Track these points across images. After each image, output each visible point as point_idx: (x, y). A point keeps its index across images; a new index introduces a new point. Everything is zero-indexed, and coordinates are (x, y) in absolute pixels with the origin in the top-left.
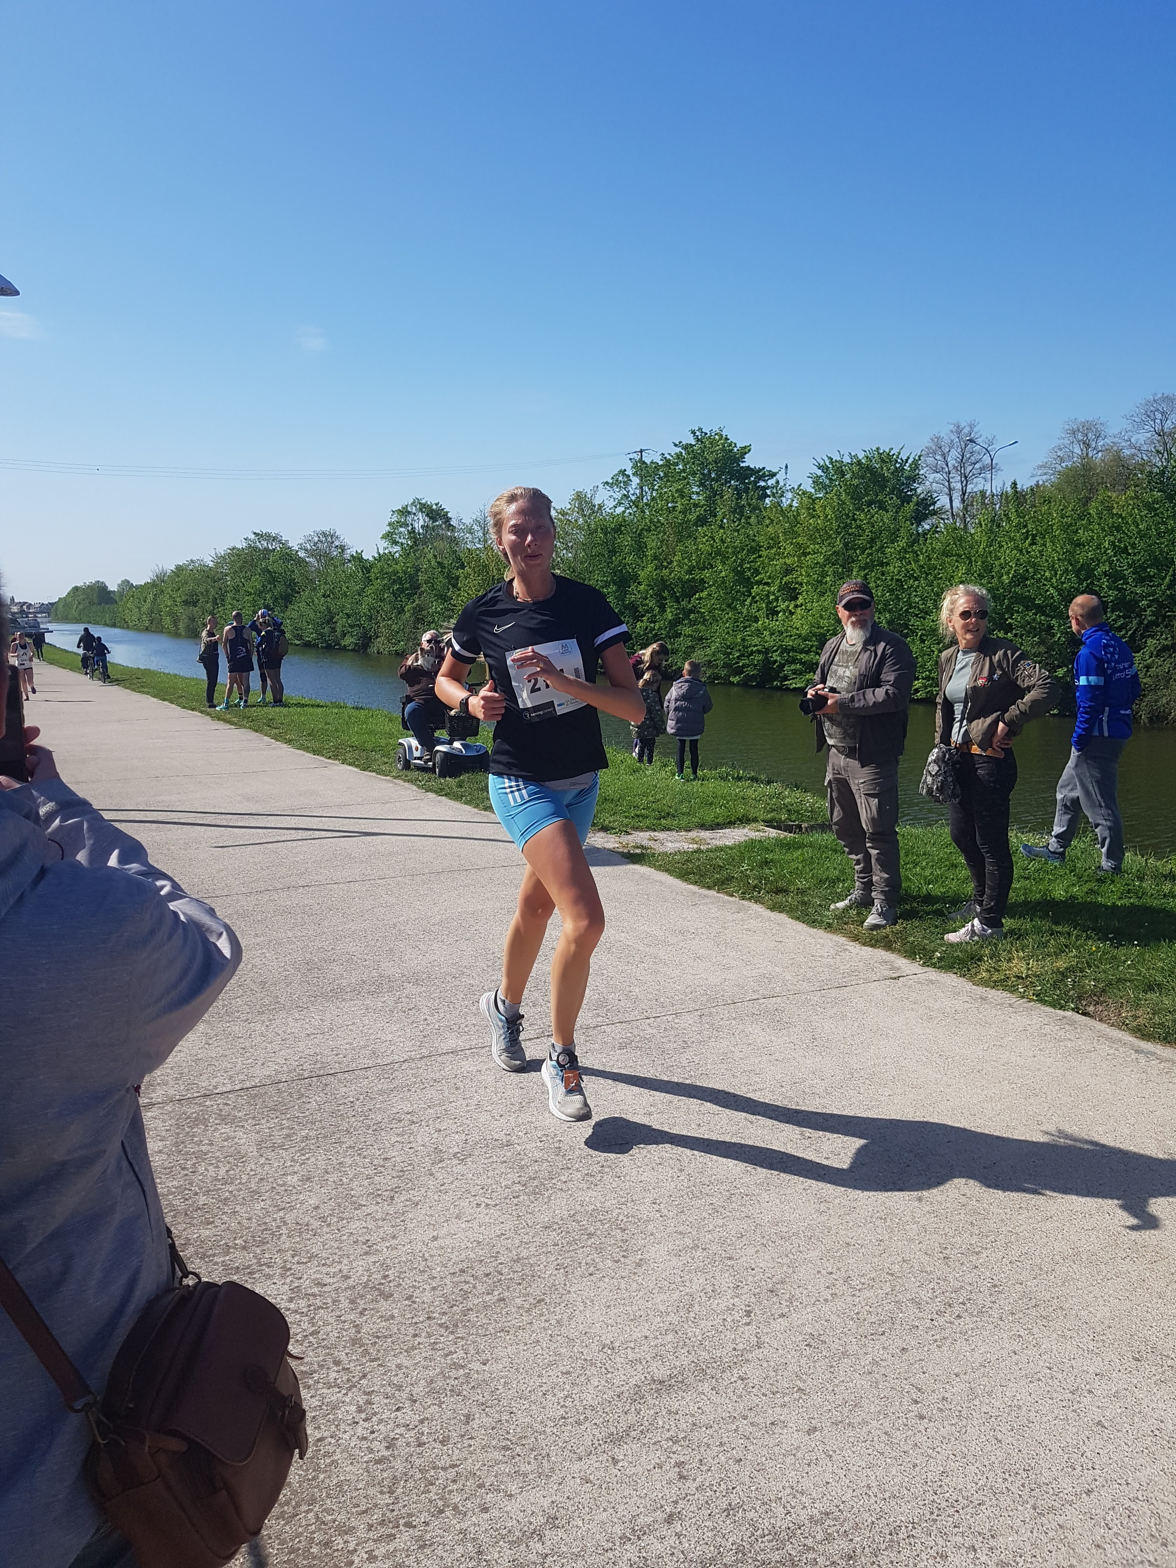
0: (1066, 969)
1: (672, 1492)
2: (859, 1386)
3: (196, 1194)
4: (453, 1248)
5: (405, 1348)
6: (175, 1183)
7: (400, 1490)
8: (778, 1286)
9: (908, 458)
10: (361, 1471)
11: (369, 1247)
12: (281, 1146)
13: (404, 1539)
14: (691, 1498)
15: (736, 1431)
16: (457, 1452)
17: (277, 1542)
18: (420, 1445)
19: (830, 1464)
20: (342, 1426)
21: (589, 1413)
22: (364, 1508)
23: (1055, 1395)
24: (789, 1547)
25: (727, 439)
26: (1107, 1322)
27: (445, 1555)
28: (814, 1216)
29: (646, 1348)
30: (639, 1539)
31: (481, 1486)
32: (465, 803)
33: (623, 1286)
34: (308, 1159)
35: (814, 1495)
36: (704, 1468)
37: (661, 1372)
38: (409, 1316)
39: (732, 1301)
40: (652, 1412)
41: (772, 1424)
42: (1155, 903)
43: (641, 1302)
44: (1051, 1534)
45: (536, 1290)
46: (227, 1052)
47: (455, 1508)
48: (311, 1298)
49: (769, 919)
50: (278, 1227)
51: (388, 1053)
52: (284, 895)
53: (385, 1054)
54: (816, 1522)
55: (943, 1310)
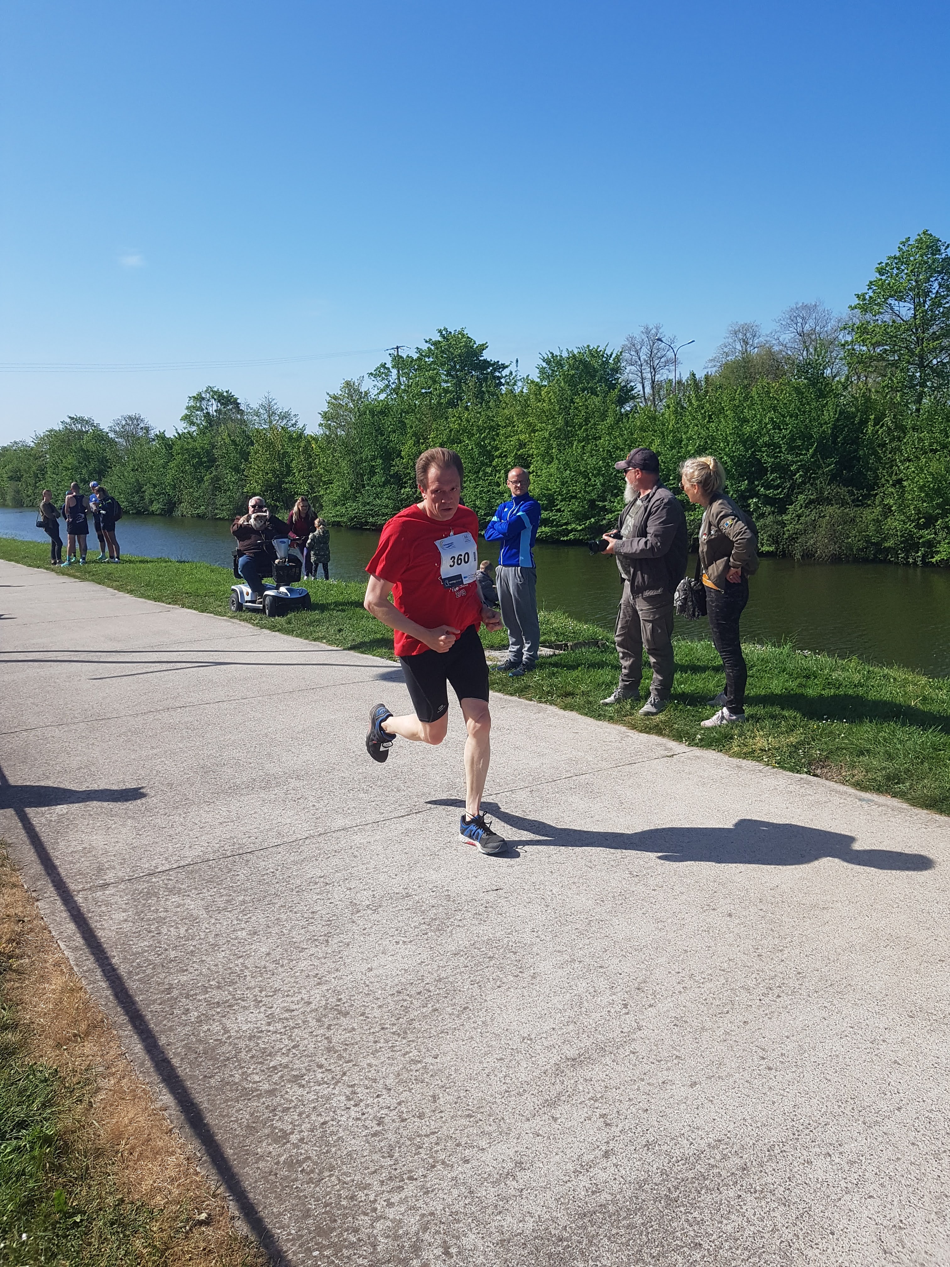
0: (797, 743)
1: (603, 1136)
2: (720, 1051)
3: (166, 950)
4: (386, 976)
5: (371, 1051)
6: (146, 943)
7: (397, 1155)
8: (642, 985)
9: (611, 355)
10: (362, 1143)
11: (319, 979)
12: (225, 909)
13: (410, 1189)
14: (618, 1138)
15: (638, 1089)
16: (432, 1123)
17: (312, 1200)
18: (403, 1120)
19: (712, 1106)
20: (338, 1112)
21: (525, 1086)
22: (373, 1169)
24: (698, 1167)
25: (468, 338)
26: (884, 992)
27: (445, 1197)
28: (656, 932)
29: (555, 1036)
30: (588, 1171)
32: (297, 637)
33: (526, 994)
34: (250, 918)
35: (707, 1128)
36: (622, 1117)
37: (571, 1052)
38: (366, 1028)
39: (611, 998)
40: (572, 1081)
41: (663, 1083)
42: (850, 692)
43: (542, 1004)
44: (879, 1139)
45: (460, 1000)
46: (157, 840)
47: (443, 1163)
48: (285, 1021)
50: (241, 970)
51: (291, 832)
52: (166, 714)
53: (288, 834)
54: (713, 1148)
55: (766, 992)
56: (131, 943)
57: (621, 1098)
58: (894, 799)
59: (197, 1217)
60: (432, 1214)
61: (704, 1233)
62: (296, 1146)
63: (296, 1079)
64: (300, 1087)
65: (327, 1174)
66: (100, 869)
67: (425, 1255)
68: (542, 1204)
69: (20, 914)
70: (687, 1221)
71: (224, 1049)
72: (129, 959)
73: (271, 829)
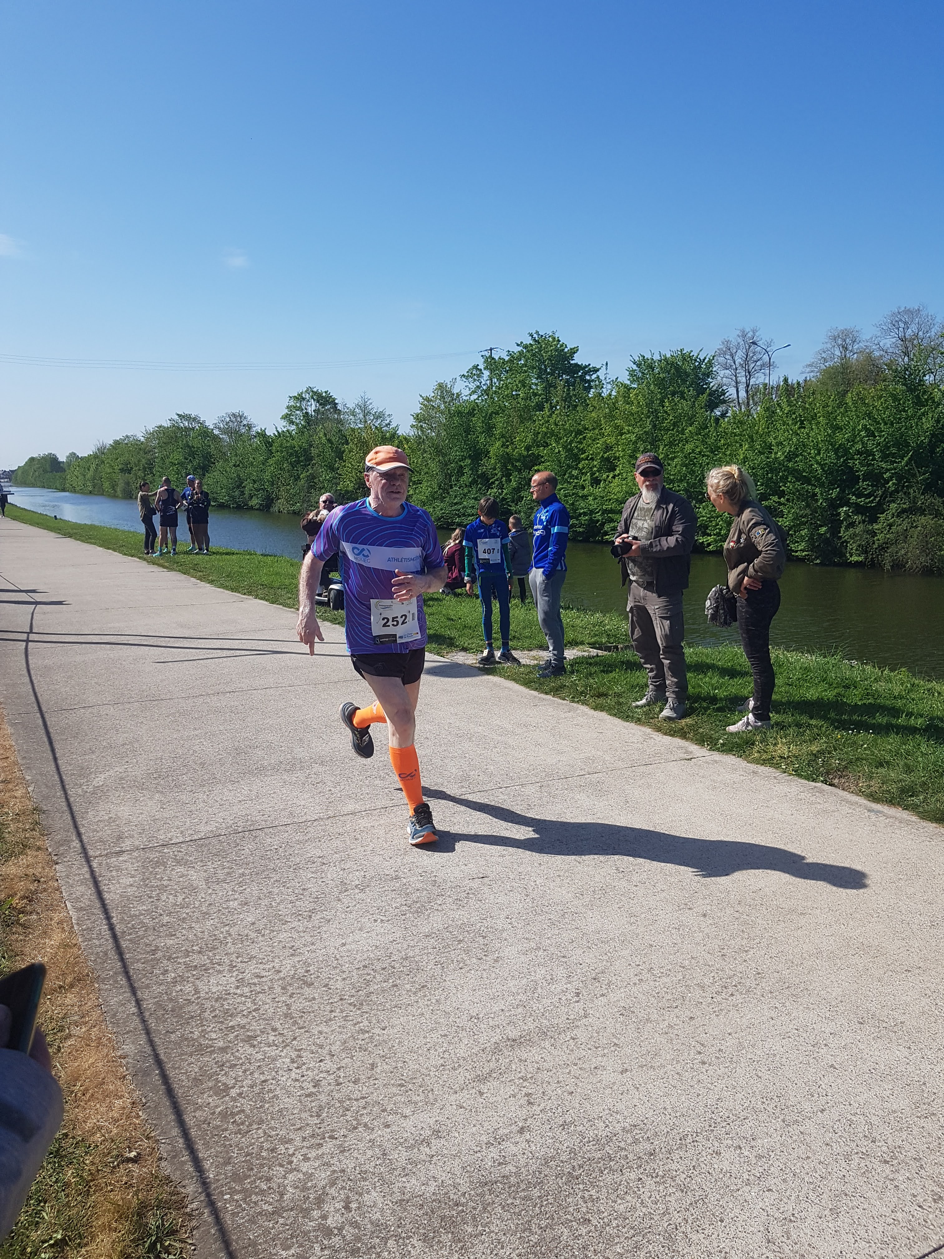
0: (818, 751)
1: (523, 1113)
2: (658, 1042)
3: (161, 915)
4: (357, 951)
5: (325, 1019)
6: (144, 907)
7: (325, 1115)
8: (600, 975)
9: (705, 358)
10: (295, 1102)
11: (294, 951)
12: (224, 881)
13: (329, 1146)
14: (537, 1117)
15: (569, 1073)
16: (365, 1088)
17: (236, 1149)
18: (338, 1084)
19: (637, 1093)
20: (280, 1072)
21: (461, 1062)
22: (299, 1126)
23: (800, 1047)
24: (607, 1148)
25: (559, 341)
26: (840, 999)
28: (626, 926)
29: (502, 1017)
30: (500, 1144)
31: (383, 1111)
33: (485, 976)
34: (245, 889)
35: (626, 1113)
36: (546, 1098)
37: (513, 1033)
38: (326, 998)
39: (565, 986)
40: (508, 1060)
41: (596, 1068)
42: (887, 703)
43: (498, 986)
44: (794, 1138)
45: (420, 978)
46: (178, 814)
47: (366, 1125)
48: (252, 986)
49: (593, 717)
50: (225, 937)
51: (303, 814)
52: (215, 698)
53: (300, 815)
54: (627, 1132)
55: (720, 991)
56: (131, 906)
57: (551, 1080)
58: (905, 811)
59: (127, 1155)
60: (343, 1171)
61: (596, 1211)
62: (234, 1099)
63: (249, 1039)
64: (251, 1047)
65: (255, 1126)
66: (120, 838)
67: (326, 1207)
68: (448, 1170)
69: (38, 874)
70: (583, 1197)
71: (190, 1008)
72: (126, 920)
73: (285, 809)
